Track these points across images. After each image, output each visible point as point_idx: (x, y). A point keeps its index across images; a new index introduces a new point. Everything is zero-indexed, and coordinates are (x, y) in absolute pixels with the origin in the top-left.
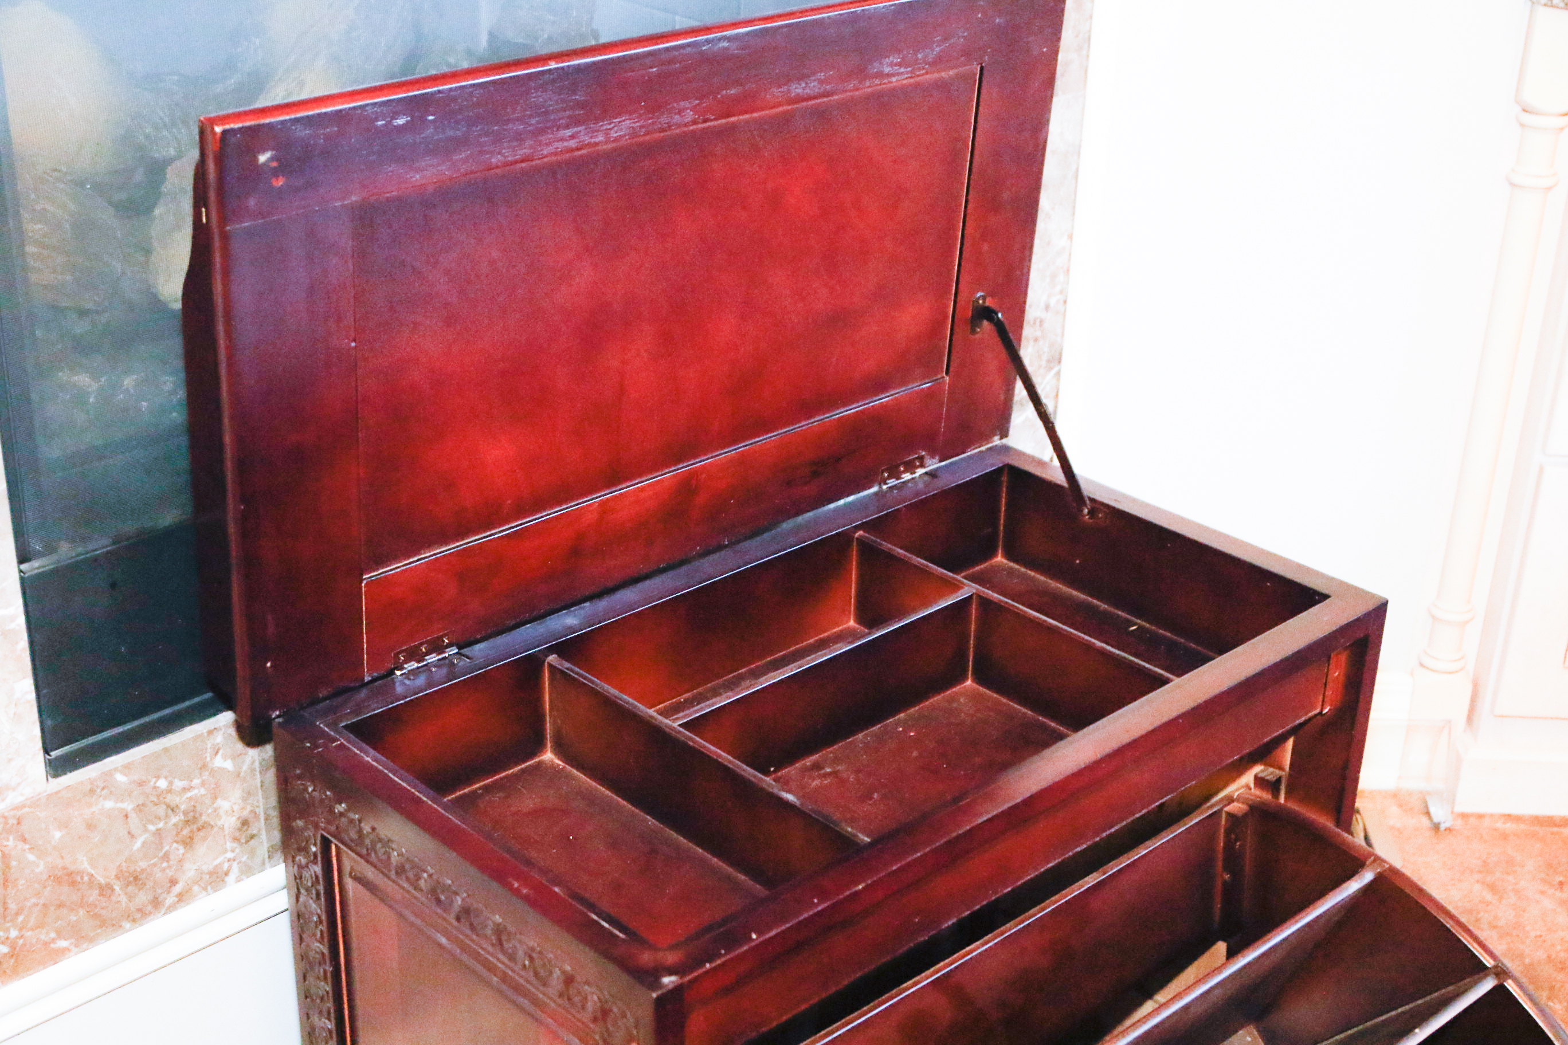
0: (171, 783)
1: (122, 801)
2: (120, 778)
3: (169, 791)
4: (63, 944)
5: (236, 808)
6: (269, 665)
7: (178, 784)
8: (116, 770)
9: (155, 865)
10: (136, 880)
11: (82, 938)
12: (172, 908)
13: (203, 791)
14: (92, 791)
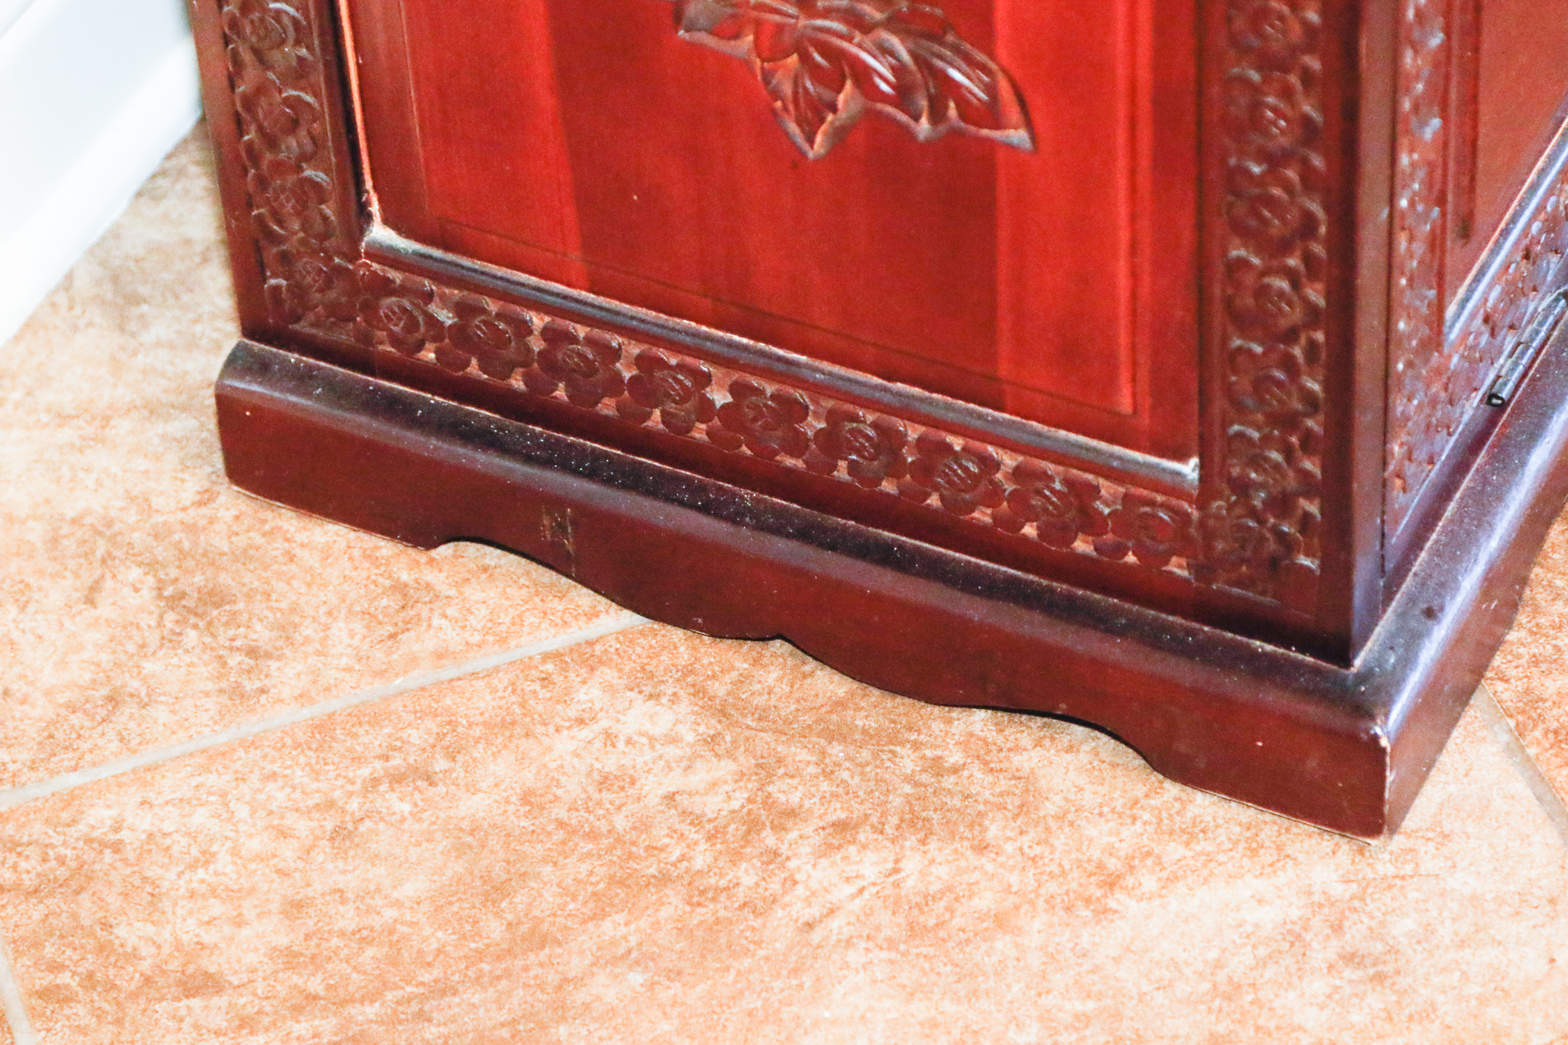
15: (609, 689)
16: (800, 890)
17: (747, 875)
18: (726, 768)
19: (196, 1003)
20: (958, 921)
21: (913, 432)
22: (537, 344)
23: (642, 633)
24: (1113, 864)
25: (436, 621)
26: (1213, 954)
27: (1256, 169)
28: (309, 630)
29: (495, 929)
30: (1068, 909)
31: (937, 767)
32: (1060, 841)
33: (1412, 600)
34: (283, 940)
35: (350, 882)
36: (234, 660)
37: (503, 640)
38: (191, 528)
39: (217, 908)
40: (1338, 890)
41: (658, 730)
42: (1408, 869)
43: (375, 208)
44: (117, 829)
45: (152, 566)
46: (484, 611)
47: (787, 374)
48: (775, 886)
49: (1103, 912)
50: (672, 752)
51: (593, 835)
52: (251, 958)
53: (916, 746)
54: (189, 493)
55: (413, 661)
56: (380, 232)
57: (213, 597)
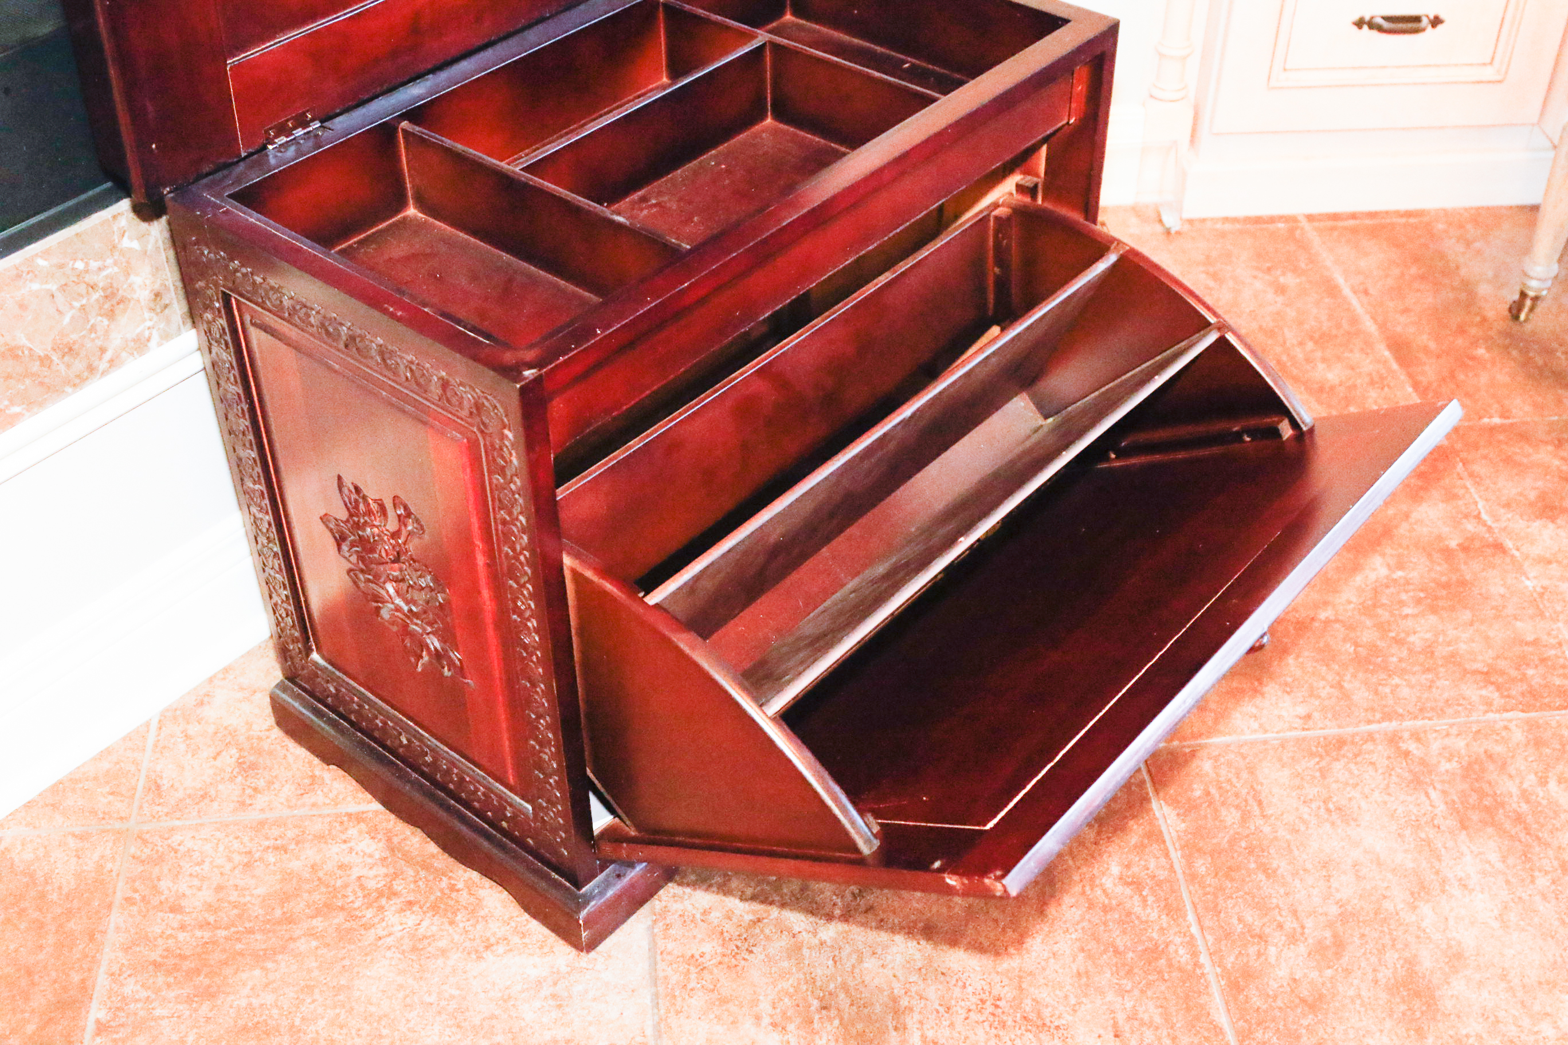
0: (87, 264)
1: (46, 282)
2: (41, 262)
3: (87, 271)
4: (16, 409)
5: (148, 282)
6: (154, 146)
7: (94, 265)
8: (37, 255)
9: (84, 336)
10: (70, 350)
11: (32, 404)
12: (104, 373)
13: (116, 269)
14: (19, 276)
15: (360, 832)
16: (384, 924)
17: (369, 914)
18: (384, 870)
19: (171, 915)
20: (430, 949)
22: (357, 707)
24: (493, 940)
25: (319, 792)
26: (509, 983)
27: (533, 716)
28: (277, 786)
29: (278, 913)
30: (469, 953)
31: (453, 888)
32: (479, 927)
34: (209, 900)
35: (241, 883)
36: (249, 791)
37: (337, 804)
38: (260, 739)
39: (196, 882)
40: (564, 969)
41: (368, 851)
42: (591, 966)
43: (314, 648)
44: (179, 845)
45: (241, 750)
46: (335, 792)
47: (421, 739)
48: (376, 920)
49: (480, 958)
50: (370, 861)
51: (328, 886)
52: (197, 904)
53: (450, 878)
54: (265, 727)
55: (304, 805)
56: (315, 656)
57: (253, 766)
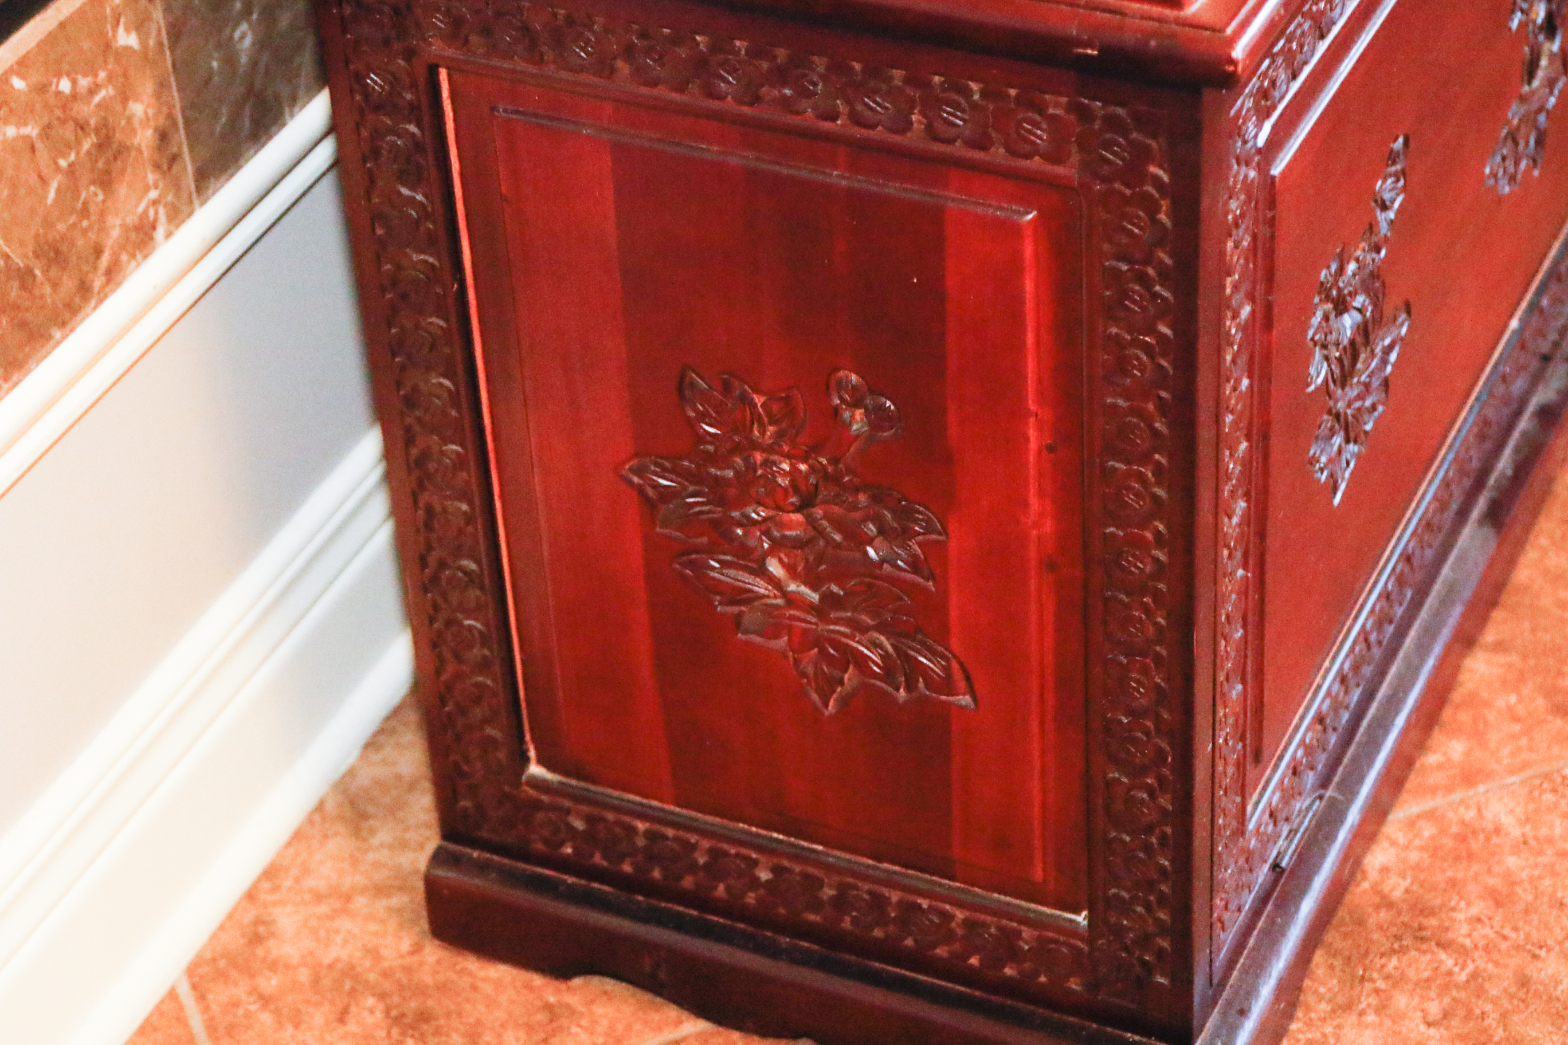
1: (25, 122)
2: (17, 82)
3: (74, 96)
5: (151, 112)
7: (84, 82)
8: (11, 69)
9: (74, 225)
10: (56, 254)
13: (111, 90)
21: (895, 896)
22: (641, 842)
23: (712, 1035)
25: (574, 1029)
27: (1125, 720)
33: (1229, 1003)
38: (407, 970)
43: (532, 753)
45: (382, 996)
46: (605, 1022)
54: (405, 945)
56: (535, 770)
57: (424, 1016)
